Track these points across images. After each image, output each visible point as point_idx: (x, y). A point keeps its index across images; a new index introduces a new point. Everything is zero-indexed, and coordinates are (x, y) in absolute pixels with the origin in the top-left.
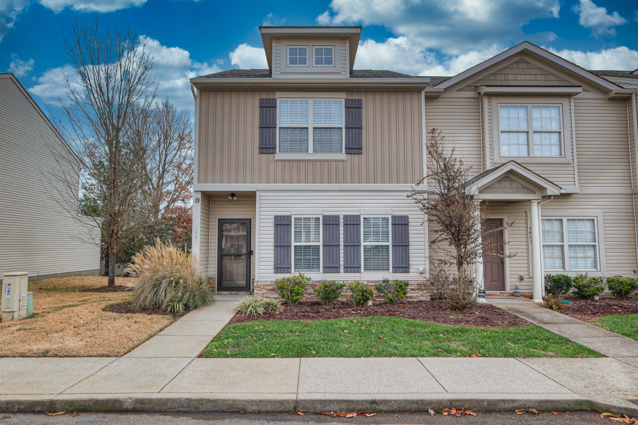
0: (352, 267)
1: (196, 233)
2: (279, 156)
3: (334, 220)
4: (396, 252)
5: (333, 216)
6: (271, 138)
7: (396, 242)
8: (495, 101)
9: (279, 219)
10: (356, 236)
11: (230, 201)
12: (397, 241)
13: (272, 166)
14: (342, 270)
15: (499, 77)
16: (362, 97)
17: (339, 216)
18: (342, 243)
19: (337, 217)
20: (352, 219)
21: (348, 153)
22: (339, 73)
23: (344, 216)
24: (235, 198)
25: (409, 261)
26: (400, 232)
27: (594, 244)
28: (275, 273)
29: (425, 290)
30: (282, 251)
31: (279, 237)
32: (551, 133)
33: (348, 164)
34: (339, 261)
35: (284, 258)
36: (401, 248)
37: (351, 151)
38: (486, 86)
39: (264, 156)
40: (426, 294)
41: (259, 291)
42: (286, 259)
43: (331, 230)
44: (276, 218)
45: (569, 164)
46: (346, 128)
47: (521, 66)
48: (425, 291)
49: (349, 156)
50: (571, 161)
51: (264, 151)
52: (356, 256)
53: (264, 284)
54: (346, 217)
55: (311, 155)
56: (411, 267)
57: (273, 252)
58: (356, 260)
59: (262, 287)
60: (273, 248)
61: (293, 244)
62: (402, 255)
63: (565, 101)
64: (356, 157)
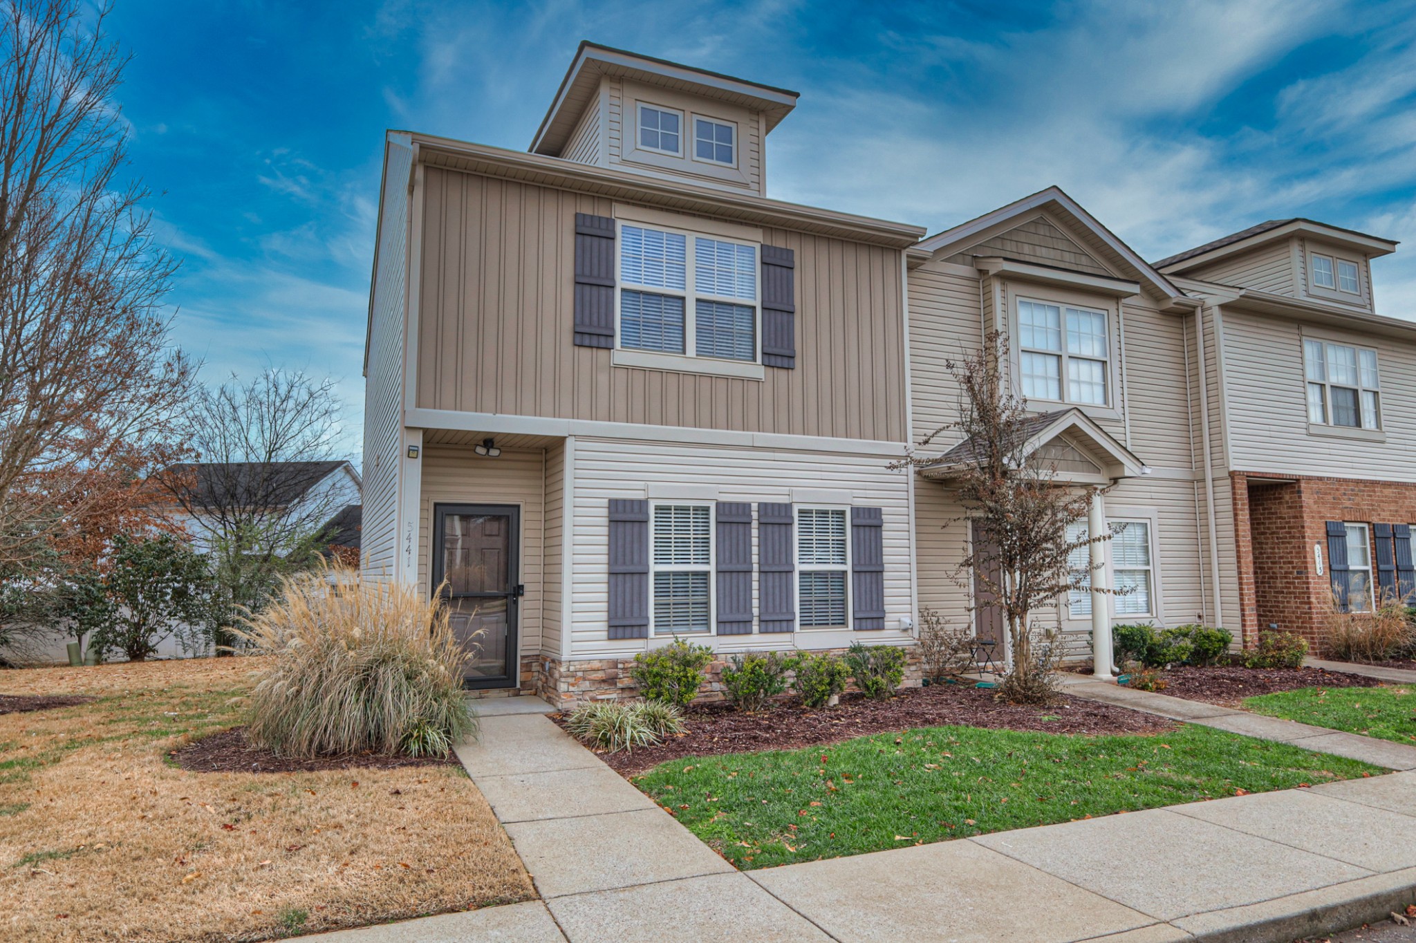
0: (777, 622)
1: (409, 539)
2: (622, 355)
3: (740, 512)
4: (859, 585)
5: (738, 504)
6: (603, 311)
7: (859, 564)
8: (1013, 290)
9: (620, 508)
10: (783, 549)
11: (481, 458)
12: (862, 562)
13: (603, 378)
14: (755, 628)
15: (1009, 246)
16: (793, 245)
17: (749, 505)
18: (756, 567)
19: (746, 507)
20: (776, 513)
21: (767, 363)
22: (745, 186)
23: (760, 504)
24: (494, 452)
25: (883, 605)
26: (868, 543)
27: (1147, 568)
28: (610, 639)
29: (913, 664)
30: (628, 585)
31: (620, 550)
32: (1089, 362)
33: (768, 388)
34: (751, 607)
35: (632, 602)
36: (868, 575)
37: (773, 361)
38: (1006, 259)
39: (585, 353)
40: (915, 674)
41: (573, 685)
42: (636, 605)
43: (734, 534)
44: (614, 504)
45: (1118, 421)
46: (763, 308)
47: (1043, 230)
48: (913, 668)
49: (770, 370)
50: (1122, 418)
51: (587, 341)
52: (784, 595)
53: (585, 666)
54: (763, 507)
55: (691, 361)
56: (888, 617)
57: (604, 587)
58: (784, 604)
59: (580, 674)
60: (605, 577)
61: (654, 568)
62: (871, 592)
63: (1111, 305)
64: (782, 374)
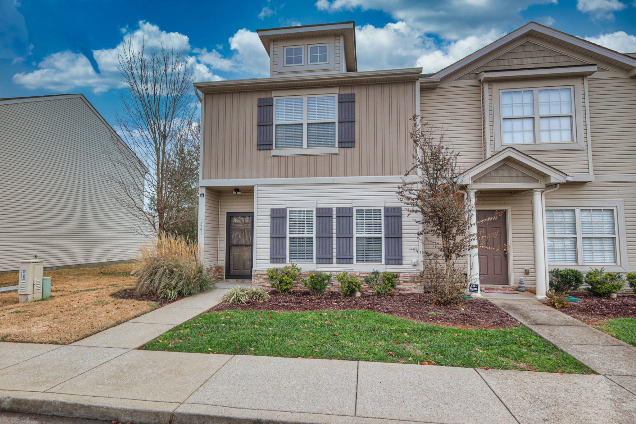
0: (344, 258)
1: (201, 225)
2: (275, 152)
3: (327, 212)
4: (388, 244)
5: (326, 209)
6: (268, 135)
7: (388, 234)
8: (496, 87)
9: (275, 212)
10: (348, 228)
11: (234, 196)
12: (390, 233)
13: (269, 161)
14: (335, 261)
15: (502, 63)
16: (356, 91)
17: (332, 209)
18: (334, 235)
19: (330, 210)
20: (344, 212)
21: (340, 146)
22: (333, 69)
23: (337, 208)
24: (239, 193)
25: (402, 253)
26: (393, 224)
27: (613, 236)
28: (271, 263)
29: (418, 282)
30: (278, 242)
31: (275, 228)
32: (561, 118)
33: (342, 157)
34: (332, 252)
35: (280, 249)
36: (393, 240)
37: (343, 145)
38: (486, 72)
39: (262, 152)
40: (420, 287)
41: (257, 280)
42: (281, 250)
43: (324, 221)
44: (273, 210)
45: (583, 150)
46: (339, 122)
47: (528, 49)
48: (419, 284)
49: (342, 149)
50: (585, 147)
51: (262, 148)
52: (348, 247)
53: (261, 273)
54: (338, 209)
55: (305, 150)
56: (404, 259)
57: (269, 243)
58: (348, 252)
59: (259, 276)
60: (269, 239)
61: (288, 235)
62: (395, 247)
63: (578, 83)
64: (349, 150)
